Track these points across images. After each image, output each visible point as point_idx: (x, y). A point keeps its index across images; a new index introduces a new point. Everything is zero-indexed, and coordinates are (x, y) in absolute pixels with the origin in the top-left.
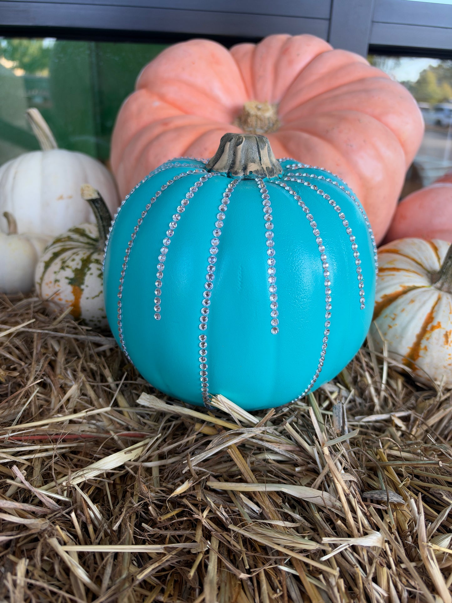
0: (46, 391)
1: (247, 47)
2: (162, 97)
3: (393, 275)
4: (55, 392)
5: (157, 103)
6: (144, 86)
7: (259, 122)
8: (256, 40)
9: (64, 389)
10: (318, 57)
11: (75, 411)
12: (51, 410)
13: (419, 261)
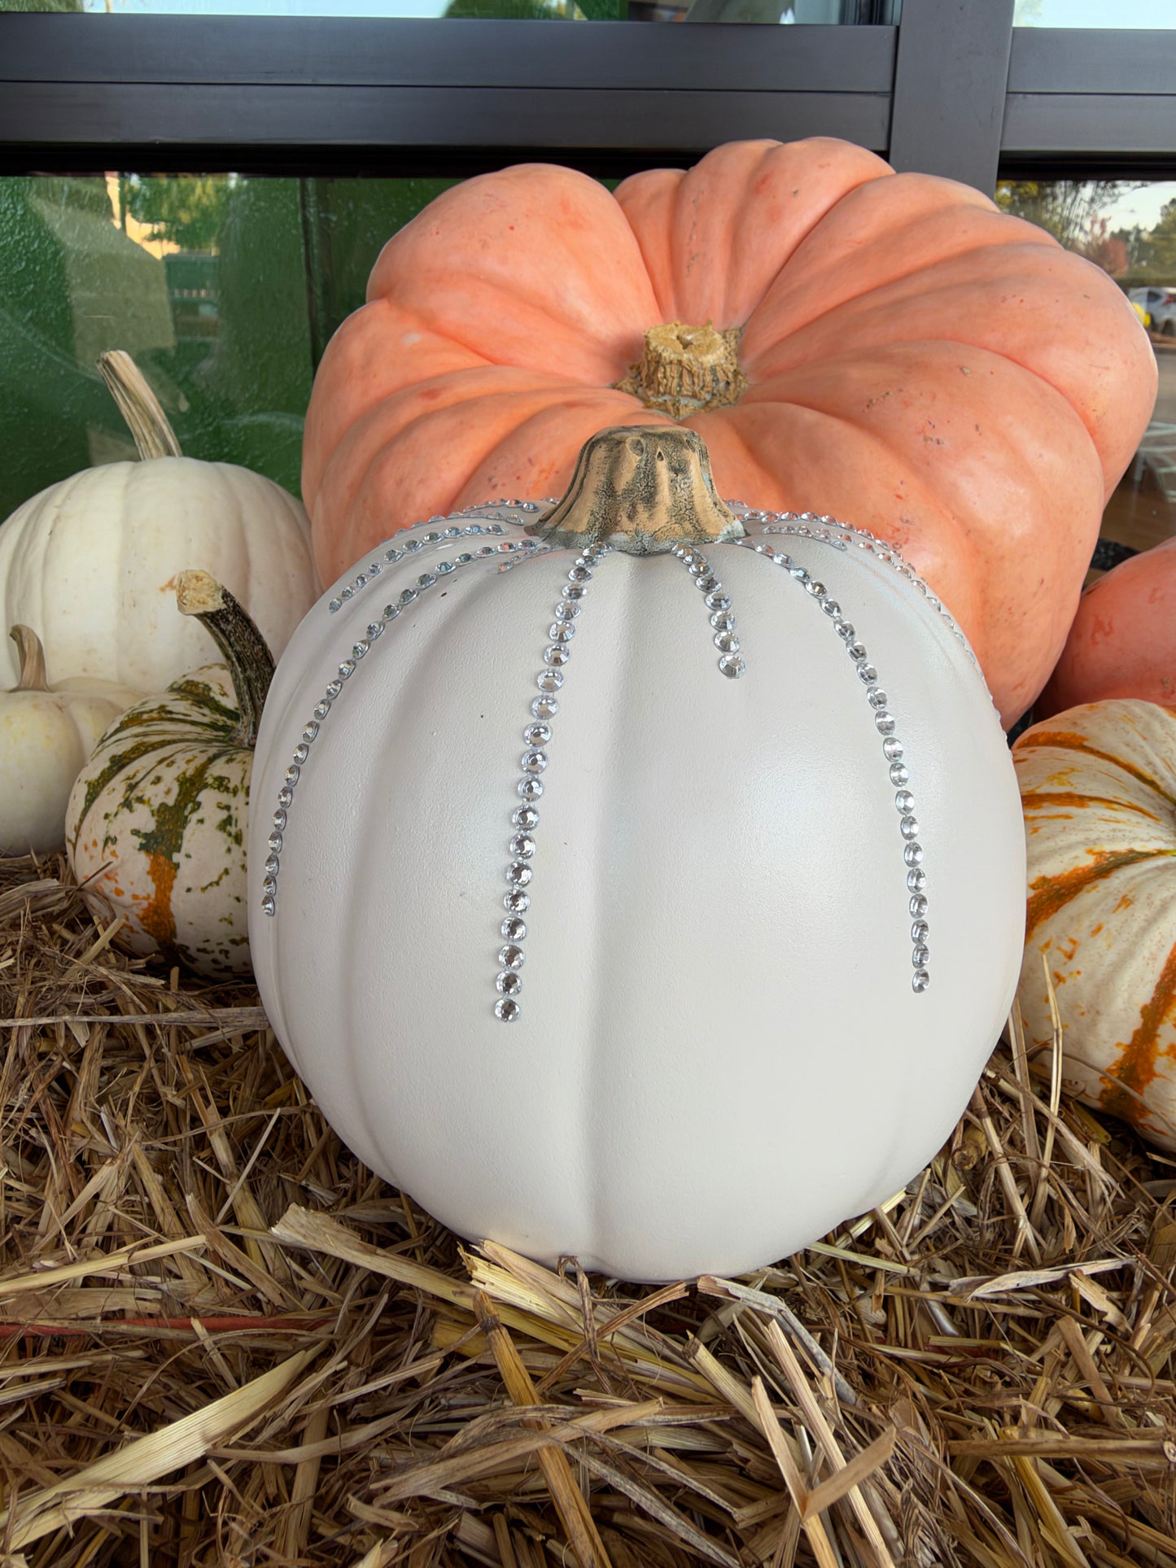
0: (37, 1171)
1: (661, 179)
2: (429, 322)
3: (1068, 817)
4: (58, 1176)
5: (415, 338)
6: (384, 294)
7: (687, 379)
8: (686, 159)
9: (84, 1167)
10: (851, 195)
11: (106, 1245)
12: (38, 1238)
13: (1147, 772)
